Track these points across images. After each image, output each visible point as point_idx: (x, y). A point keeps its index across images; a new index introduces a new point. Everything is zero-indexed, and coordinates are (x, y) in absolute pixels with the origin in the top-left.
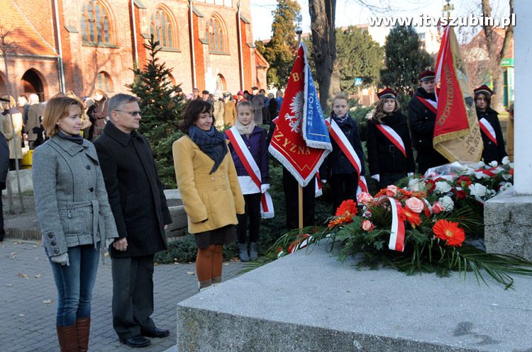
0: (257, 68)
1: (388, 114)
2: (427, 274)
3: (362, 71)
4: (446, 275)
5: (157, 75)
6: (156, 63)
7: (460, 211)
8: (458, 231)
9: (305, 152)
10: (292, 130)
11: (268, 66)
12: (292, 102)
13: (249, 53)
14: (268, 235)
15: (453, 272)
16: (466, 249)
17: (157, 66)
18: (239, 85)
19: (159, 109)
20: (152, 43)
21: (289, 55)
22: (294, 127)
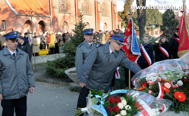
1: (163, 43)
5: (82, 26)
6: (82, 22)
9: (132, 56)
10: (127, 49)
12: (127, 39)
14: (118, 84)
19: (83, 38)
20: (81, 15)
22: (128, 47)
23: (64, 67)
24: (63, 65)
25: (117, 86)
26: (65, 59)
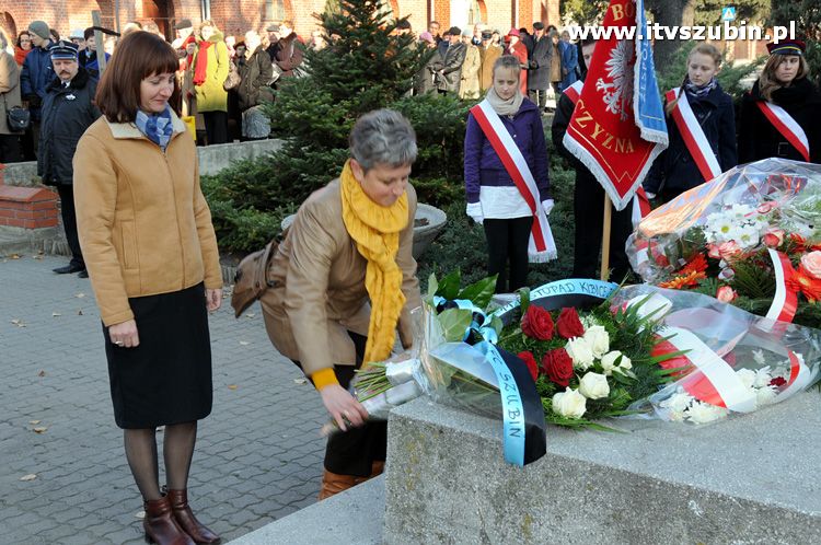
9: (626, 149)
23: (277, 204)
24: (270, 197)
26: (282, 166)
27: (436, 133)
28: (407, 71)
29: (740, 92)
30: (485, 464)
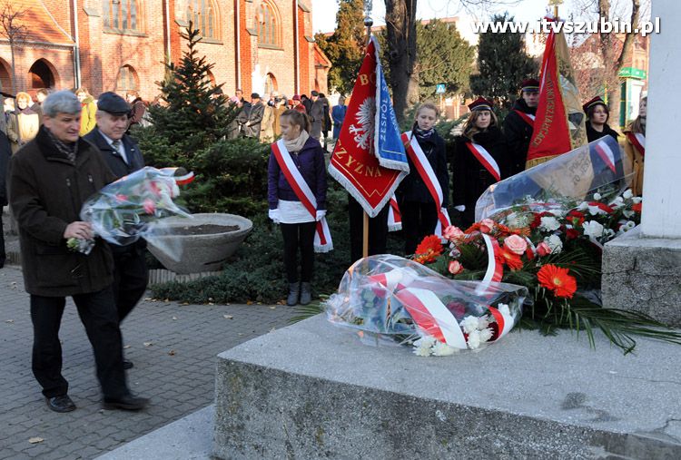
0: (317, 67)
1: (481, 129)
2: (528, 332)
3: (445, 77)
4: (552, 333)
5: (195, 72)
6: (194, 56)
7: (570, 256)
8: (568, 279)
9: (374, 174)
10: (358, 146)
11: (330, 65)
12: (358, 111)
13: (307, 48)
15: (561, 330)
16: (578, 302)
17: (195, 60)
18: (293, 87)
19: (195, 114)
20: (190, 32)
21: (356, 53)
22: (361, 142)
25: (320, 279)
27: (244, 165)
28: (223, 122)
29: (452, 137)
30: (289, 391)
